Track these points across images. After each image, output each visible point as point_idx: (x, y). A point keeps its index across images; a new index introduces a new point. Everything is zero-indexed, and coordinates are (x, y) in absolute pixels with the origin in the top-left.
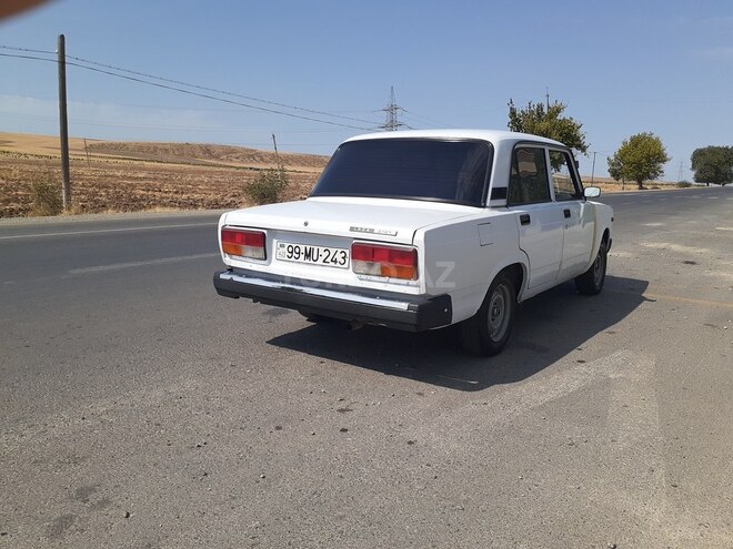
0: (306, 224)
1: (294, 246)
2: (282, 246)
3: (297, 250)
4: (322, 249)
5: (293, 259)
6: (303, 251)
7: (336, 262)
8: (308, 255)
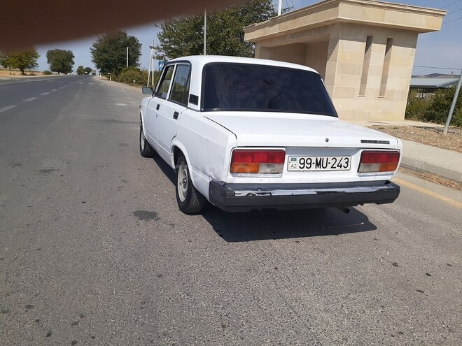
0: (327, 140)
1: (306, 158)
2: (295, 159)
3: (309, 161)
4: (330, 158)
5: (305, 169)
6: (314, 161)
7: (341, 166)
8: (318, 164)
